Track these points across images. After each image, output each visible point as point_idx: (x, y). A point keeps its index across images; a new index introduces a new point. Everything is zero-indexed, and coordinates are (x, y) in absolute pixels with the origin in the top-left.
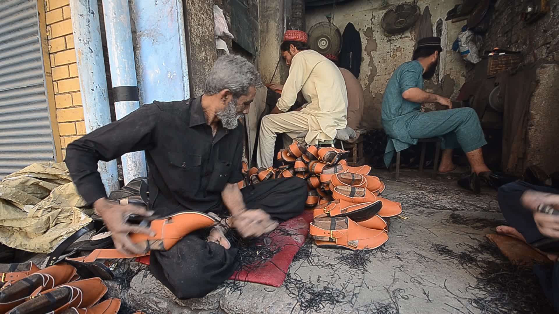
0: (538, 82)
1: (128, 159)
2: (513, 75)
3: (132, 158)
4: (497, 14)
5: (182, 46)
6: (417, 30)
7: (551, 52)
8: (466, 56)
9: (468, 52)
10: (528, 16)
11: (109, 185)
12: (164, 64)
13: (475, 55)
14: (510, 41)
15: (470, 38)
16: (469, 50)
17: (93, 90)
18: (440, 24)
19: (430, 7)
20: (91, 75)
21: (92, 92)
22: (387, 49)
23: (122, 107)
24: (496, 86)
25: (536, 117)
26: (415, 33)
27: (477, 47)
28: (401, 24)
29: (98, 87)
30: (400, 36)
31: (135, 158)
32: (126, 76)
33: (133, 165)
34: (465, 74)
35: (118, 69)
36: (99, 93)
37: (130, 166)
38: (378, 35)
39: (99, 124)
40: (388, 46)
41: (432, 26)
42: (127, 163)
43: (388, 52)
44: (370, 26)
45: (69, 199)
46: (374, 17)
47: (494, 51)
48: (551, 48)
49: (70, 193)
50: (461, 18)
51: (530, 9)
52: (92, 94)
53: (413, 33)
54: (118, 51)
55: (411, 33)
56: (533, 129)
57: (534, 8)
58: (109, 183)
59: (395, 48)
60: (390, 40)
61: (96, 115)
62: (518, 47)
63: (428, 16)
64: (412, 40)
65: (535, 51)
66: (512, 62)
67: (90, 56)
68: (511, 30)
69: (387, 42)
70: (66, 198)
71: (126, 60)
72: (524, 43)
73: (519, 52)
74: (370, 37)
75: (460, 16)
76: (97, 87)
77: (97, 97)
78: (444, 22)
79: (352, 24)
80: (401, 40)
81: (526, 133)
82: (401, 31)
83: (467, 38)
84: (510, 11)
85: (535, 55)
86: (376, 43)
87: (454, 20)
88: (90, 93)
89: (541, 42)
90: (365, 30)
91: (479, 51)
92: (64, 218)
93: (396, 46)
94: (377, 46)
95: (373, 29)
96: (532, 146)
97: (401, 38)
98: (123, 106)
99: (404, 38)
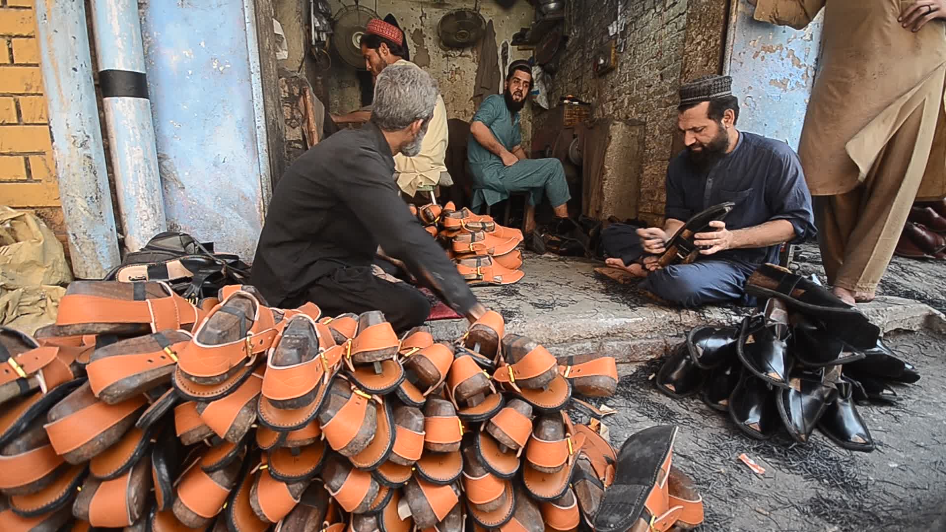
0: (610, 138)
1: (140, 200)
2: (592, 128)
3: (149, 199)
4: (567, 54)
5: (247, 25)
6: (480, 50)
7: (617, 109)
8: (536, 97)
9: (537, 92)
10: (599, 68)
11: (109, 244)
12: (202, 44)
13: (544, 97)
14: (581, 90)
15: (539, 76)
16: (538, 91)
17: (75, 69)
18: (505, 49)
19: (493, 21)
20: (72, 44)
21: (74, 74)
22: (444, 67)
23: (128, 108)
24: (574, 138)
25: (609, 171)
26: (477, 53)
27: (546, 89)
28: (464, 37)
29: (84, 66)
30: (459, 53)
31: (153, 199)
32: (133, 53)
33: (150, 210)
34: (531, 118)
35: (119, 39)
36: (85, 76)
37: (145, 213)
38: (430, 44)
39: (87, 134)
40: (445, 64)
41: (496, 48)
42: (139, 207)
43: (445, 73)
44: (419, 27)
45: (24, 273)
46: (424, 15)
47: (569, 99)
48: (617, 105)
49: (28, 260)
50: (527, 47)
51: (602, 61)
52: (74, 77)
53: (475, 52)
54: (120, 7)
55: (472, 52)
56: (606, 182)
57: (605, 61)
58: (107, 242)
59: (454, 69)
60: (447, 56)
61: (83, 118)
62: (588, 98)
63: (493, 34)
64: (474, 61)
65: (604, 106)
66: (584, 113)
67: (69, 6)
68: (581, 77)
69: (443, 57)
70: (17, 271)
71: (133, 26)
72: (594, 95)
73: (589, 104)
74: (420, 44)
75: (526, 43)
76: (82, 65)
77: (83, 85)
78: (510, 46)
79: (393, 17)
80: (460, 58)
81: (602, 188)
82: (461, 47)
83: (537, 75)
84: (580, 55)
85: (603, 109)
86: (429, 56)
87: (520, 47)
88: (69, 75)
89: (609, 98)
90: (412, 32)
91: (548, 93)
92: (31, 305)
93: (454, 65)
94: (430, 60)
95: (424, 33)
96: (606, 199)
97: (460, 55)
98: (129, 106)
99: (464, 56)
